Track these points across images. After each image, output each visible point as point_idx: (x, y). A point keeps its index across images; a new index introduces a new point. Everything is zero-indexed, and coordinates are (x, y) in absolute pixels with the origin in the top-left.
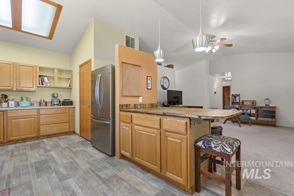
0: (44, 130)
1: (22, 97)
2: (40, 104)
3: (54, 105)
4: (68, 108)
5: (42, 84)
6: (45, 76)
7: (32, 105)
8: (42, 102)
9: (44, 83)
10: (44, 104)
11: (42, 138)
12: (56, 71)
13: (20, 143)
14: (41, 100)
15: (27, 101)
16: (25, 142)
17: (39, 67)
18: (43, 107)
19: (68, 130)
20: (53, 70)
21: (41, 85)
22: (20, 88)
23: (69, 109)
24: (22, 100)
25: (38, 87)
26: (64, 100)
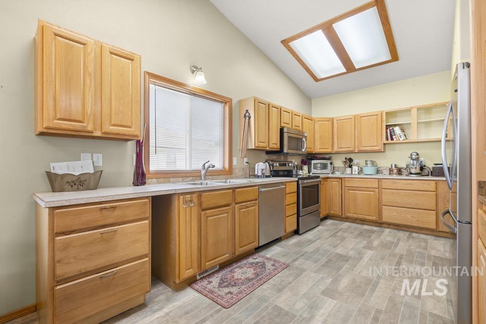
0: (389, 215)
1: (366, 161)
2: (391, 170)
3: (411, 174)
4: (434, 182)
5: (392, 139)
6: (395, 125)
7: (378, 172)
8: (393, 168)
9: (393, 137)
10: (395, 171)
11: (387, 226)
12: (414, 112)
13: (358, 223)
14: (392, 165)
15: (373, 166)
16: (363, 224)
17: (386, 113)
18: (395, 176)
19: (434, 227)
20: (408, 111)
21: (390, 141)
22: (362, 149)
23: (436, 183)
24: (366, 164)
25: (384, 144)
26: (435, 166)
